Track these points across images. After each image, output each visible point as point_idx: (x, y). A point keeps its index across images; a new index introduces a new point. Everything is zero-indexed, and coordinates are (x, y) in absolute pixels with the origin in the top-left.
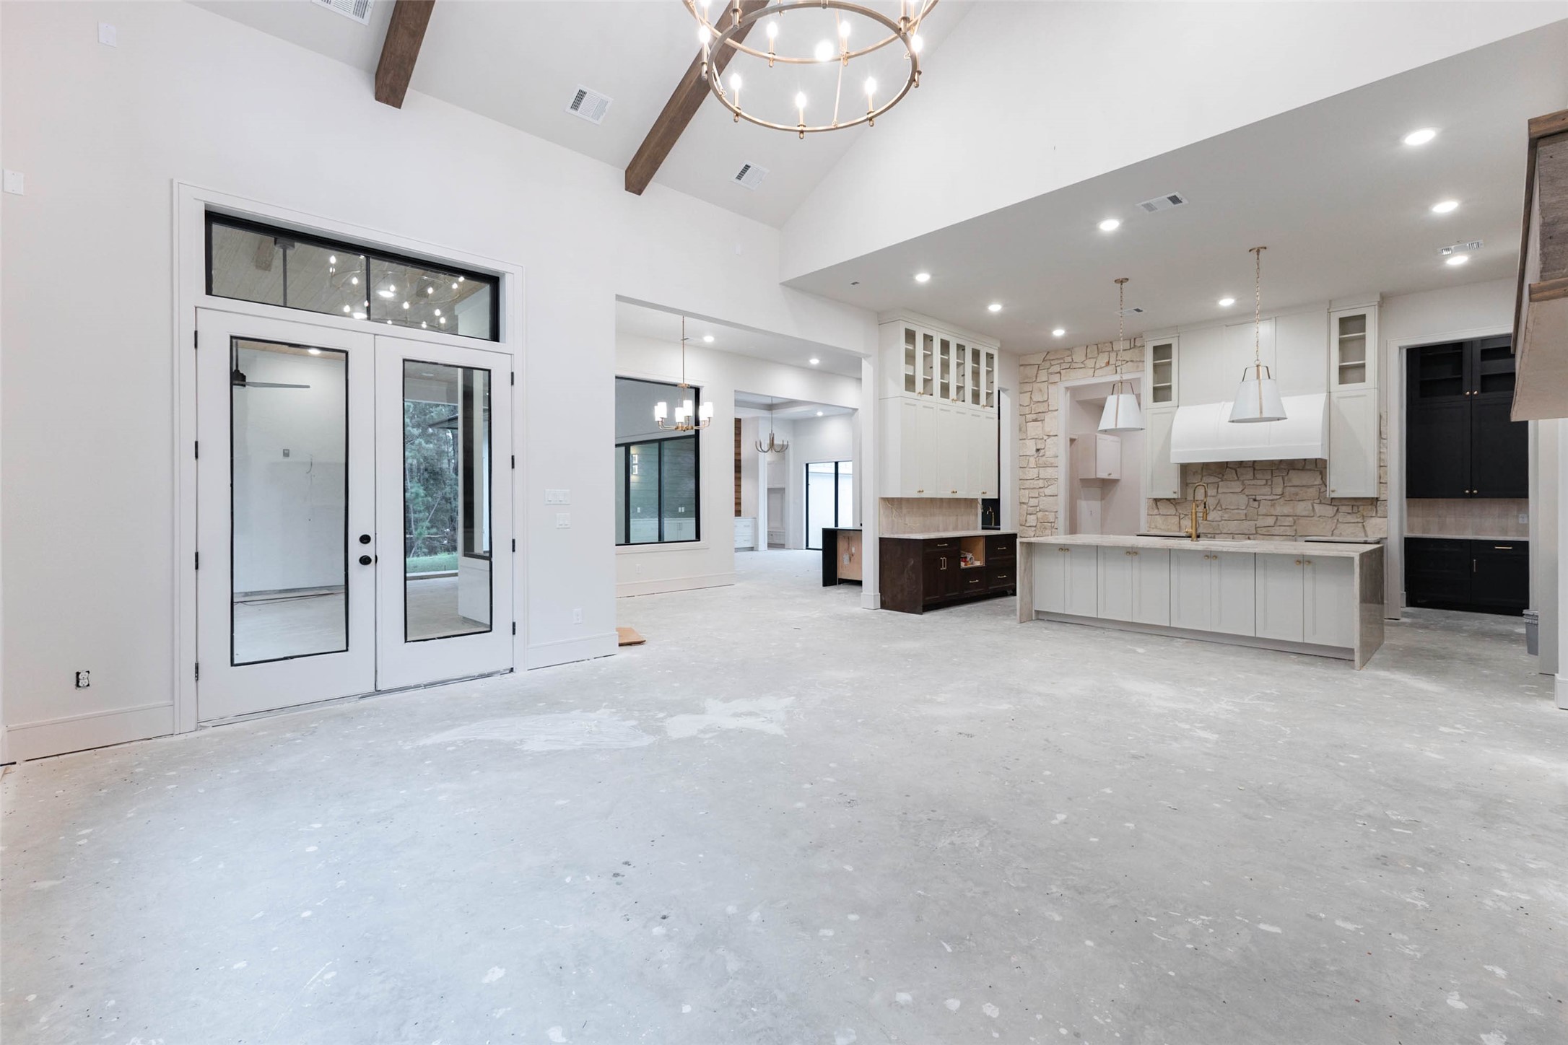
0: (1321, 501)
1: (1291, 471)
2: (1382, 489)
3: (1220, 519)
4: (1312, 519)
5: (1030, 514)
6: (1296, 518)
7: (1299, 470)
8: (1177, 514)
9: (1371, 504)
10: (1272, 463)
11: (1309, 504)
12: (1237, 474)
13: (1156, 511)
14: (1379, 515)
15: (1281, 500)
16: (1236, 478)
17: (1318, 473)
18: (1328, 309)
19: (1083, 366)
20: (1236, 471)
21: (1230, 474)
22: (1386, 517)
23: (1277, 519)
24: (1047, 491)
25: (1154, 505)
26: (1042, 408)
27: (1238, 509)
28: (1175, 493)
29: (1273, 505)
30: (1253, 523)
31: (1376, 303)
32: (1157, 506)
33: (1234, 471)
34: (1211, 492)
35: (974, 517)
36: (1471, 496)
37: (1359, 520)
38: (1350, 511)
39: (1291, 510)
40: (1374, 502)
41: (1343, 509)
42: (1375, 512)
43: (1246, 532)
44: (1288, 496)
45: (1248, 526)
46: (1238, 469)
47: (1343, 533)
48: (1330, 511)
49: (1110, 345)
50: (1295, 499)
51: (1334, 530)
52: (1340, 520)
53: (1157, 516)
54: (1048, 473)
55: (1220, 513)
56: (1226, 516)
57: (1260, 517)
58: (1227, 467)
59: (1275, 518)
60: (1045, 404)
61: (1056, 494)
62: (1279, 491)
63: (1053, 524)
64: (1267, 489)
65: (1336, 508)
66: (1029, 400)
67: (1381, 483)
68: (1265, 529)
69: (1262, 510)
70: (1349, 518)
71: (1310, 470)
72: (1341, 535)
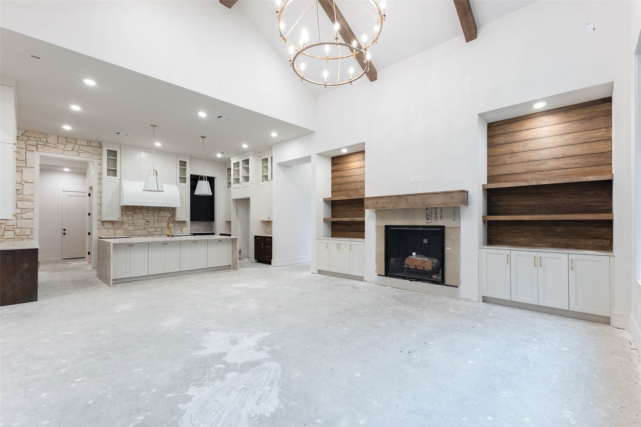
0: (172, 222)
1: (160, 211)
2: (186, 218)
3: (133, 229)
7: (163, 211)
8: (114, 228)
9: (184, 223)
10: (154, 207)
11: (166, 223)
12: (141, 211)
13: (103, 227)
15: (157, 222)
16: (140, 213)
17: (169, 212)
18: (177, 157)
19: (55, 146)
20: (140, 210)
21: (138, 211)
23: (156, 229)
25: (102, 224)
27: (141, 225)
28: (115, 218)
29: (154, 224)
30: (147, 231)
32: (103, 224)
34: (130, 218)
37: (181, 228)
38: (180, 225)
39: (160, 225)
41: (176, 225)
42: (185, 225)
43: (144, 234)
44: (159, 220)
45: (145, 232)
46: (141, 209)
49: (75, 140)
50: (161, 221)
52: (175, 229)
53: (103, 229)
54: (26, 205)
55: (134, 227)
56: (136, 228)
57: (150, 228)
58: (137, 208)
59: (155, 228)
60: (23, 162)
61: (32, 218)
62: (156, 218)
63: (28, 237)
64: (152, 217)
68: (151, 233)
69: (150, 226)
70: (178, 228)
71: (166, 211)
72: (176, 234)
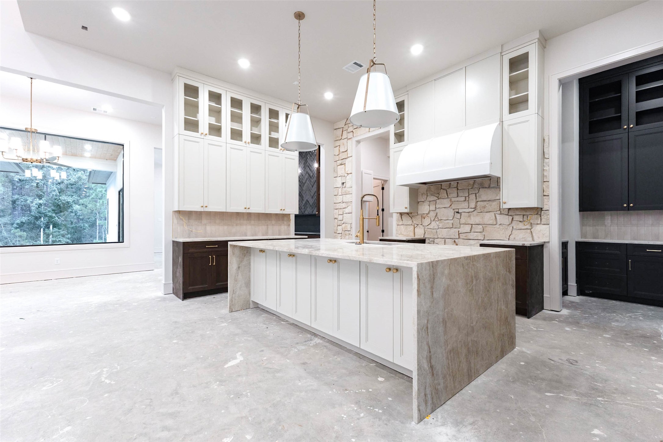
0: (501, 212)
1: (480, 190)
2: (546, 200)
3: (437, 227)
4: (495, 226)
5: (339, 226)
6: (484, 225)
7: (486, 188)
8: (413, 224)
9: (536, 213)
11: (492, 214)
12: (447, 193)
13: (401, 222)
14: (542, 223)
15: (475, 212)
16: (447, 197)
18: (501, 53)
21: (443, 193)
22: (549, 224)
24: (347, 210)
25: (400, 218)
26: (343, 156)
27: (448, 220)
28: (406, 208)
29: (469, 216)
30: (457, 230)
31: (537, 40)
32: (402, 218)
33: (445, 191)
34: (432, 207)
35: (286, 227)
36: (628, 209)
37: (528, 227)
38: (522, 220)
39: (481, 220)
40: (538, 211)
41: (517, 218)
42: (540, 220)
43: (452, 237)
44: (479, 209)
45: (454, 233)
47: (516, 238)
48: (506, 220)
50: (483, 211)
51: (510, 235)
52: (514, 228)
53: (402, 226)
54: (347, 198)
55: (437, 223)
56: (441, 226)
57: (462, 226)
59: (471, 226)
60: (346, 153)
61: (351, 212)
62: (473, 205)
63: (350, 232)
64: (466, 204)
65: (511, 217)
66: (338, 151)
67: (544, 196)
69: (463, 221)
70: (521, 226)
71: (493, 188)
